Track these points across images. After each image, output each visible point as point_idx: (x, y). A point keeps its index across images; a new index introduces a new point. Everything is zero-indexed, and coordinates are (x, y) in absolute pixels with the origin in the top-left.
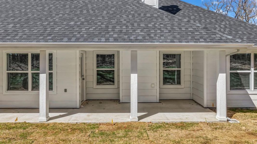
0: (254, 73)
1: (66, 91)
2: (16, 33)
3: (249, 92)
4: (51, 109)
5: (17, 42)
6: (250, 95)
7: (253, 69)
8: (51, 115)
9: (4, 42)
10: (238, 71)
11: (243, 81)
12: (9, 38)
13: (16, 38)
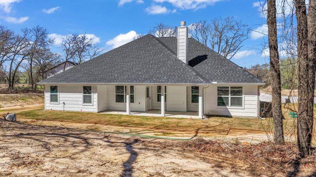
0: (231, 97)
1: (139, 103)
2: (118, 78)
3: (228, 108)
4: (131, 111)
5: (118, 82)
6: (229, 109)
7: (230, 95)
8: (131, 113)
9: (114, 82)
10: (222, 96)
11: (225, 102)
12: (115, 81)
13: (118, 81)
